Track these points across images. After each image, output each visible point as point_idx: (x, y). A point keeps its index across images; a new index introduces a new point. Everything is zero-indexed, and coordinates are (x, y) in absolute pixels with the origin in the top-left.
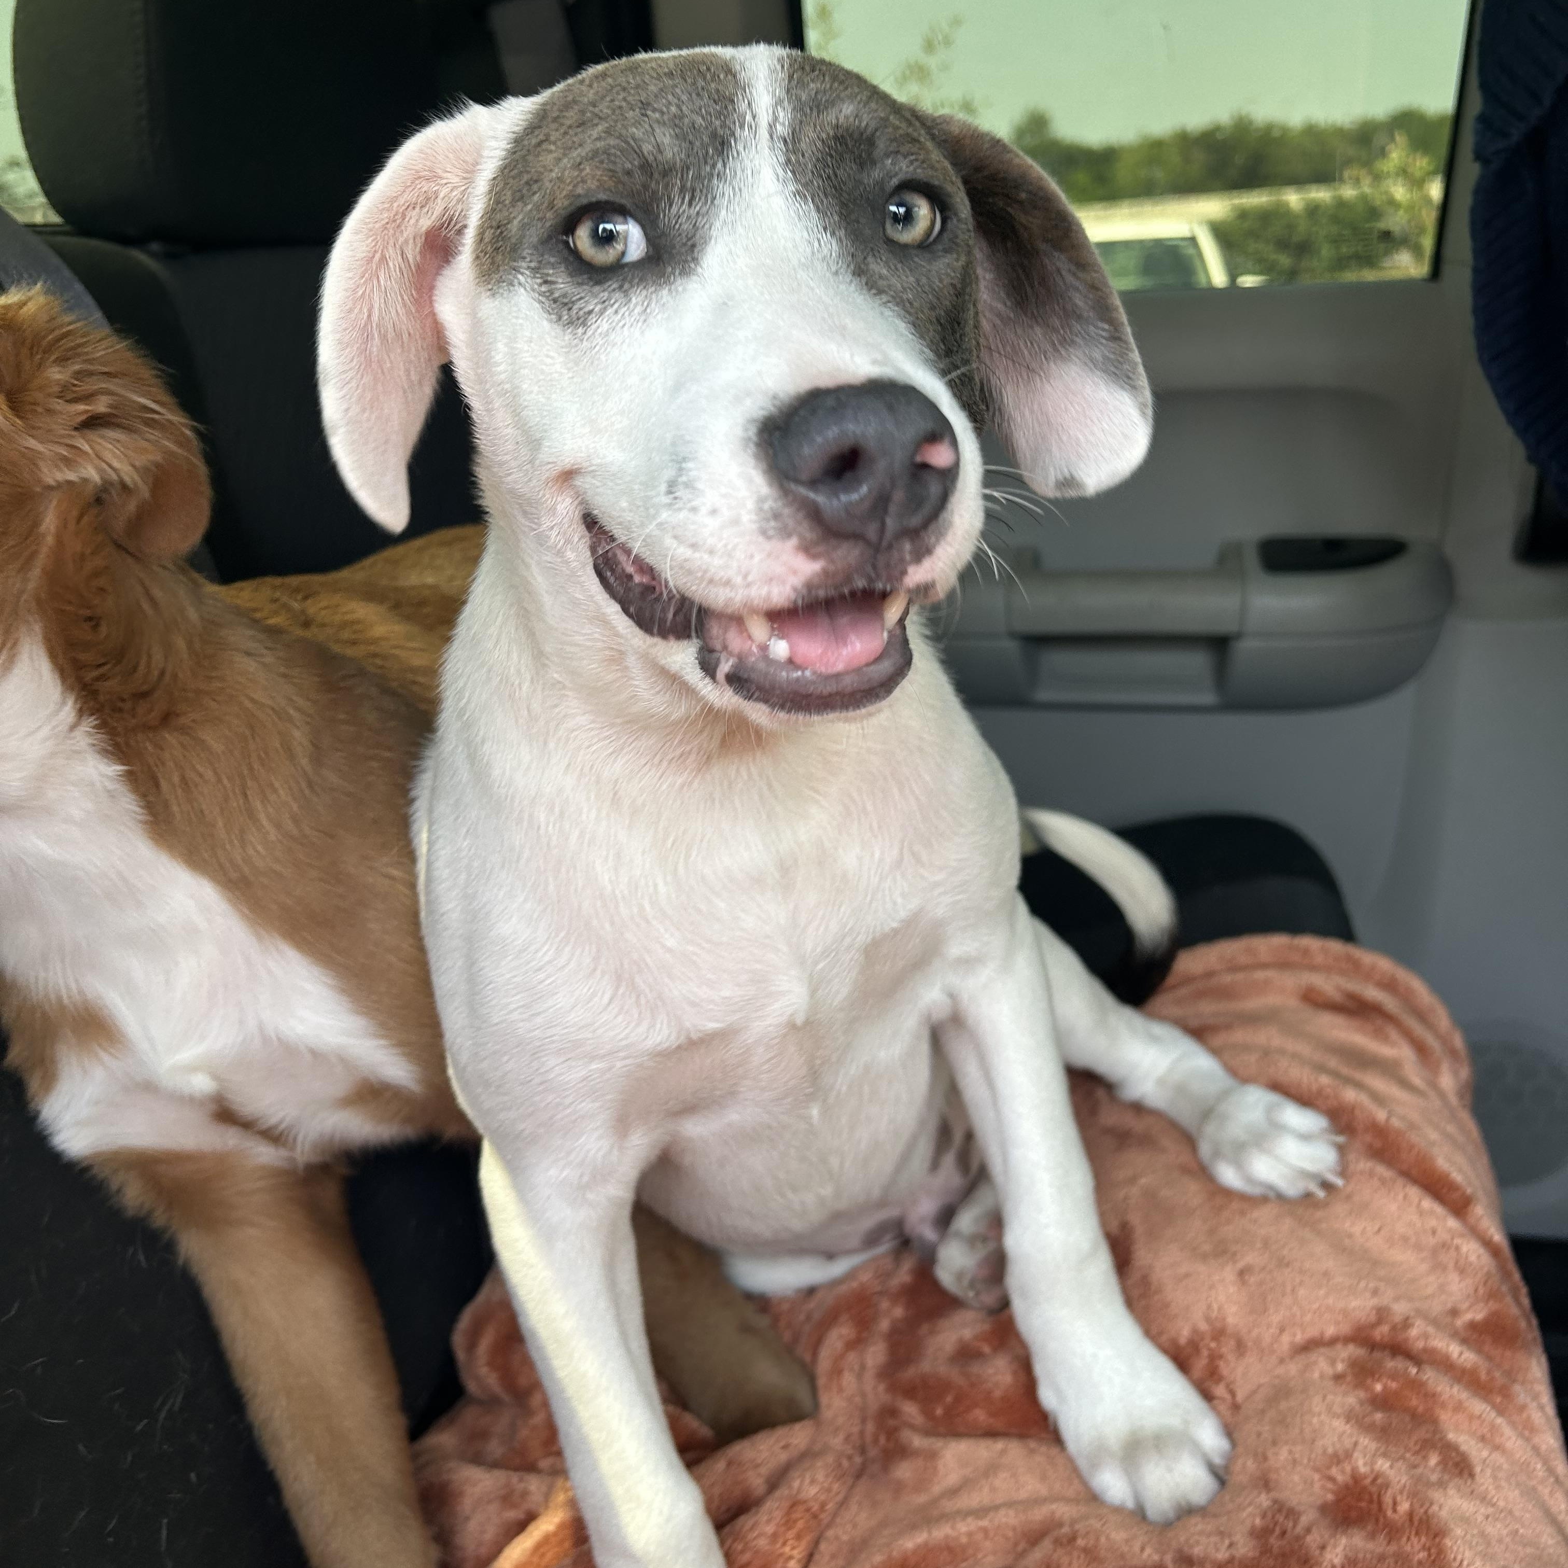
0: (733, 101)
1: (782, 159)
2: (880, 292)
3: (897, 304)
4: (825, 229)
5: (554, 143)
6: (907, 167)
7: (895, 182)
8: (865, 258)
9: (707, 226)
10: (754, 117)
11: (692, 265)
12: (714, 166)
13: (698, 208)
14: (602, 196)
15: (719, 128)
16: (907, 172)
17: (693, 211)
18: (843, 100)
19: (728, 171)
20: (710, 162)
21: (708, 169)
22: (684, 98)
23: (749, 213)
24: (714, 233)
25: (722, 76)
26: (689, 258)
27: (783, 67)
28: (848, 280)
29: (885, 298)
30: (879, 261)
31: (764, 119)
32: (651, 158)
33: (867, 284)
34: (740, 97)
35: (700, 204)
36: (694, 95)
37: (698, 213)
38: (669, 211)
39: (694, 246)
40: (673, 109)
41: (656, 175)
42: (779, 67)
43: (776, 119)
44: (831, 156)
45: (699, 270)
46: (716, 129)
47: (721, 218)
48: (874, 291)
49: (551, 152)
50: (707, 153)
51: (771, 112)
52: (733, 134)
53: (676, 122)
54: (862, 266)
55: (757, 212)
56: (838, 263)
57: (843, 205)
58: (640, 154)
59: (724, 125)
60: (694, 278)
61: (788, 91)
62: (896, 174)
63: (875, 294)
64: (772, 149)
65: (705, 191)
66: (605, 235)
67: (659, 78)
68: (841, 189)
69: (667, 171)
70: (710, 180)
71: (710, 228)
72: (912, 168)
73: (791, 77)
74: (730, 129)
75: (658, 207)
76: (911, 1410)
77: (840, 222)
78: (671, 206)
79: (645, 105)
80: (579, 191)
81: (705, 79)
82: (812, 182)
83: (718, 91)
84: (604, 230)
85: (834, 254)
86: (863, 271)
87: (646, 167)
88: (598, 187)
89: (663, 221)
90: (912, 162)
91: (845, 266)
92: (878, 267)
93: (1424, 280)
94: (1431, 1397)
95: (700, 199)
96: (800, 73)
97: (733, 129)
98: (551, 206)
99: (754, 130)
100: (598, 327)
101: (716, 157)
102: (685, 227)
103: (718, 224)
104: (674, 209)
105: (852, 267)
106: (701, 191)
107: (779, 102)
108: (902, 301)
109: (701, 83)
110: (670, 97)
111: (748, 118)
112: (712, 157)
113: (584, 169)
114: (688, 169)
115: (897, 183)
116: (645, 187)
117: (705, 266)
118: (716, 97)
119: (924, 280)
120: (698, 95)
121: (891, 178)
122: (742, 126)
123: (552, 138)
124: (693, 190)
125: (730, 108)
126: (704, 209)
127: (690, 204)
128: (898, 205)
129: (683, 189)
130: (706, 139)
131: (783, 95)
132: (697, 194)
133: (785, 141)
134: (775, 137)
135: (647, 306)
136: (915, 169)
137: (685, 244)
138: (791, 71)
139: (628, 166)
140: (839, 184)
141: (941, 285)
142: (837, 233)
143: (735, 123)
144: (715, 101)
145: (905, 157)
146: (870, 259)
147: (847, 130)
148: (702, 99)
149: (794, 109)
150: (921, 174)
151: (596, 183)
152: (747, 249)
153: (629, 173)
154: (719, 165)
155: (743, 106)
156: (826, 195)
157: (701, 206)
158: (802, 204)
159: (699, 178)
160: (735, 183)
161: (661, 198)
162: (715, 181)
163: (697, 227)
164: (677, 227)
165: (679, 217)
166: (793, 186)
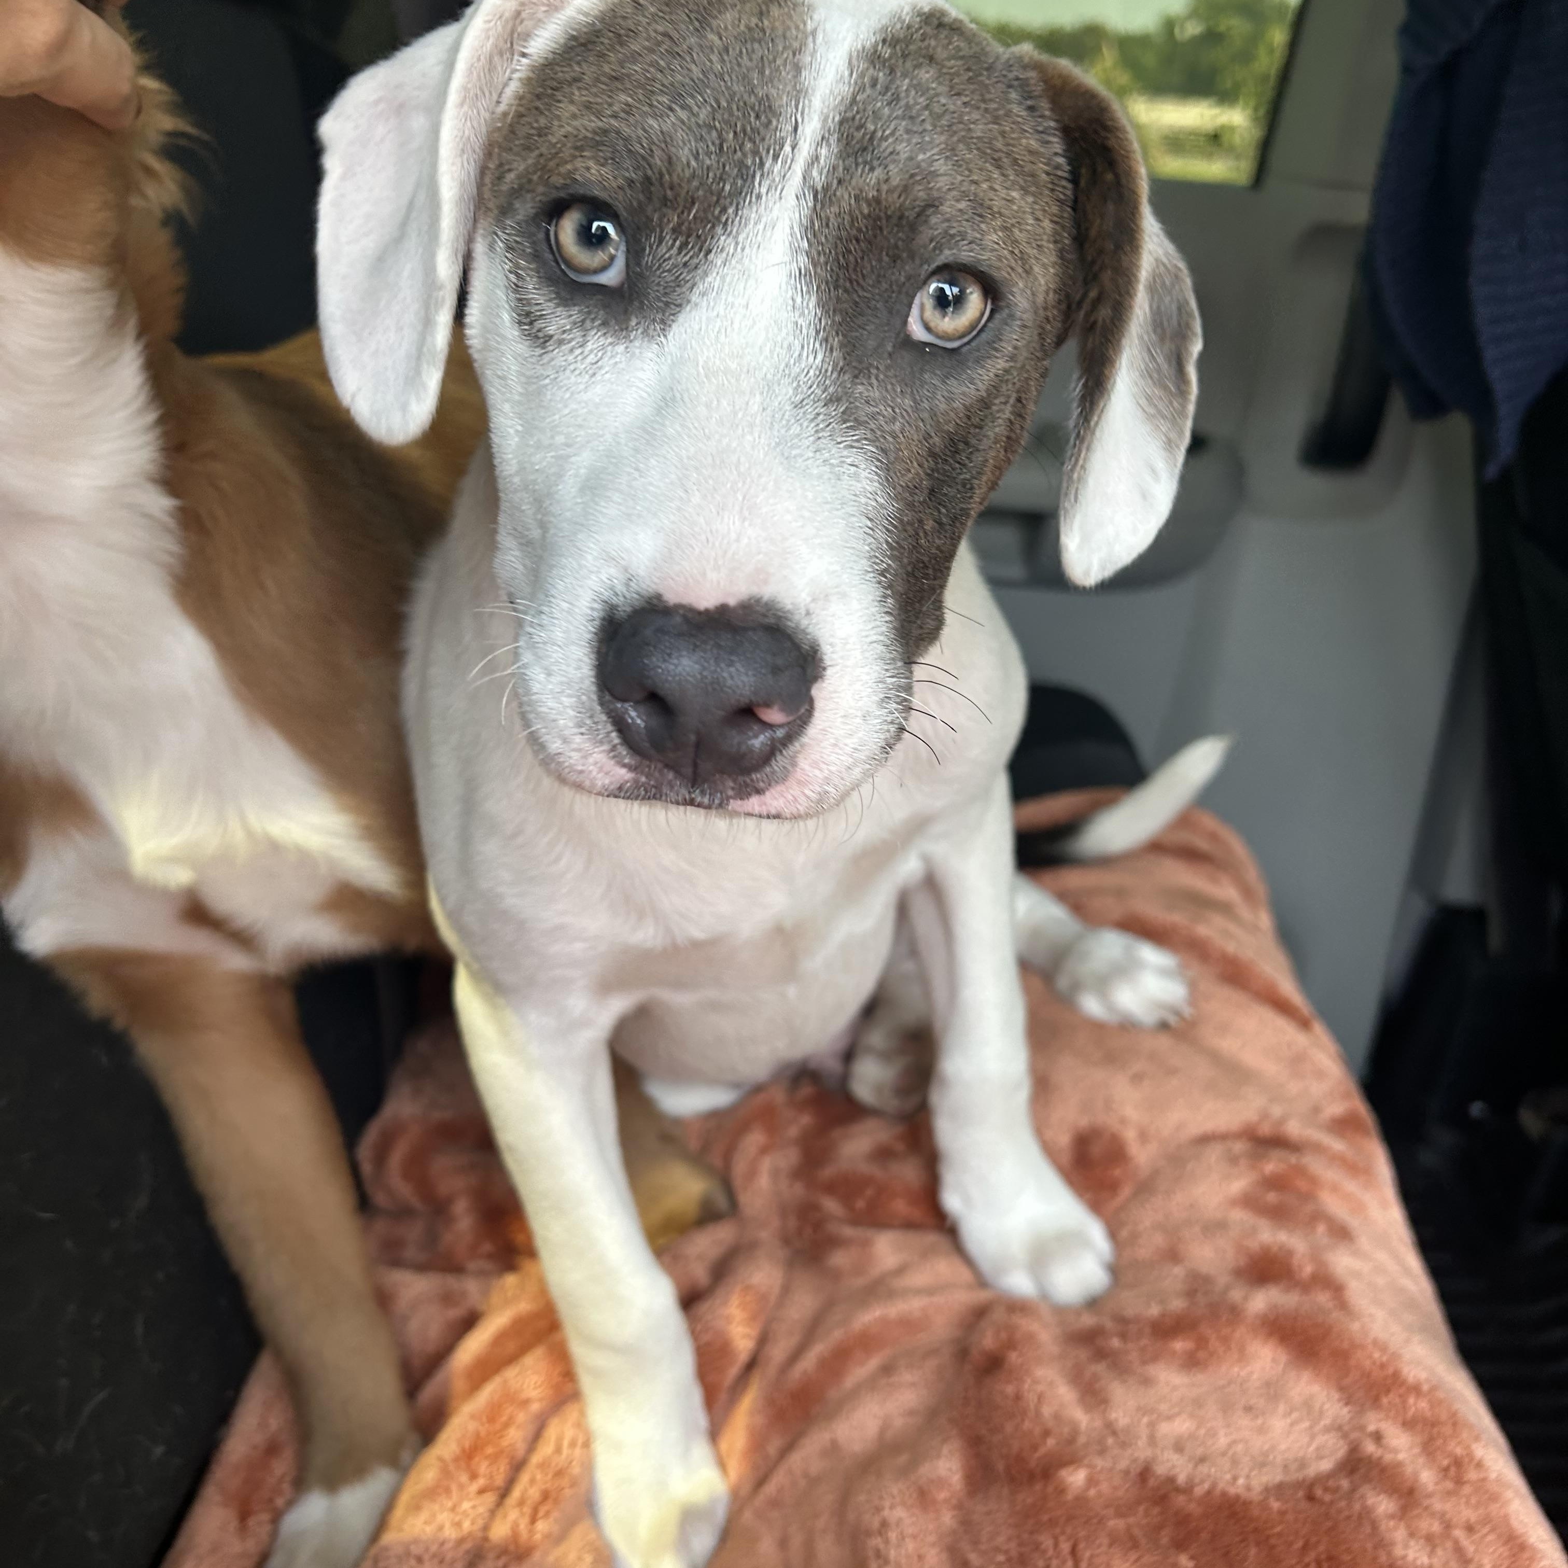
0: (778, 117)
1: (805, 220)
2: (858, 424)
3: (874, 441)
4: (817, 332)
9: (689, 285)
11: (657, 328)
13: (687, 258)
14: (600, 194)
15: (748, 154)
24: (694, 295)
26: (658, 318)
28: (812, 415)
29: (861, 433)
30: (874, 380)
31: (804, 153)
32: (656, 175)
33: (844, 412)
34: (789, 113)
37: (685, 264)
38: (657, 249)
39: (667, 305)
41: (655, 200)
43: (817, 158)
44: (858, 240)
45: (662, 339)
46: (745, 154)
48: (850, 423)
51: (814, 146)
52: (762, 164)
54: (848, 387)
55: (751, 284)
56: (810, 387)
58: (648, 161)
59: (756, 151)
60: (652, 346)
61: (842, 121)
63: (849, 427)
64: (799, 201)
69: (668, 200)
71: (692, 288)
73: (853, 98)
75: (649, 239)
76: (831, 1205)
77: (840, 325)
78: (660, 242)
80: (580, 174)
82: (825, 262)
83: (765, 97)
85: (812, 373)
86: (845, 395)
87: (647, 183)
89: (647, 259)
91: (822, 388)
92: (868, 389)
94: (1314, 1181)
95: (692, 248)
97: (764, 160)
100: (553, 359)
101: (731, 197)
103: (701, 290)
104: (663, 249)
105: (832, 389)
107: (827, 138)
108: (884, 436)
111: (787, 148)
112: (727, 196)
114: (693, 203)
116: (641, 208)
117: (670, 336)
119: (926, 404)
122: (776, 157)
125: (771, 127)
126: (696, 261)
127: (680, 250)
131: (835, 124)
132: (692, 240)
133: (816, 197)
134: (807, 184)
135: (601, 358)
139: (630, 173)
141: (948, 408)
143: (768, 152)
149: (840, 152)
153: (628, 183)
155: (788, 128)
156: (837, 286)
157: (691, 258)
158: (804, 289)
159: (701, 220)
160: (741, 239)
161: (653, 230)
162: (719, 230)
163: (678, 282)
164: (658, 272)
165: (664, 261)
166: (803, 260)
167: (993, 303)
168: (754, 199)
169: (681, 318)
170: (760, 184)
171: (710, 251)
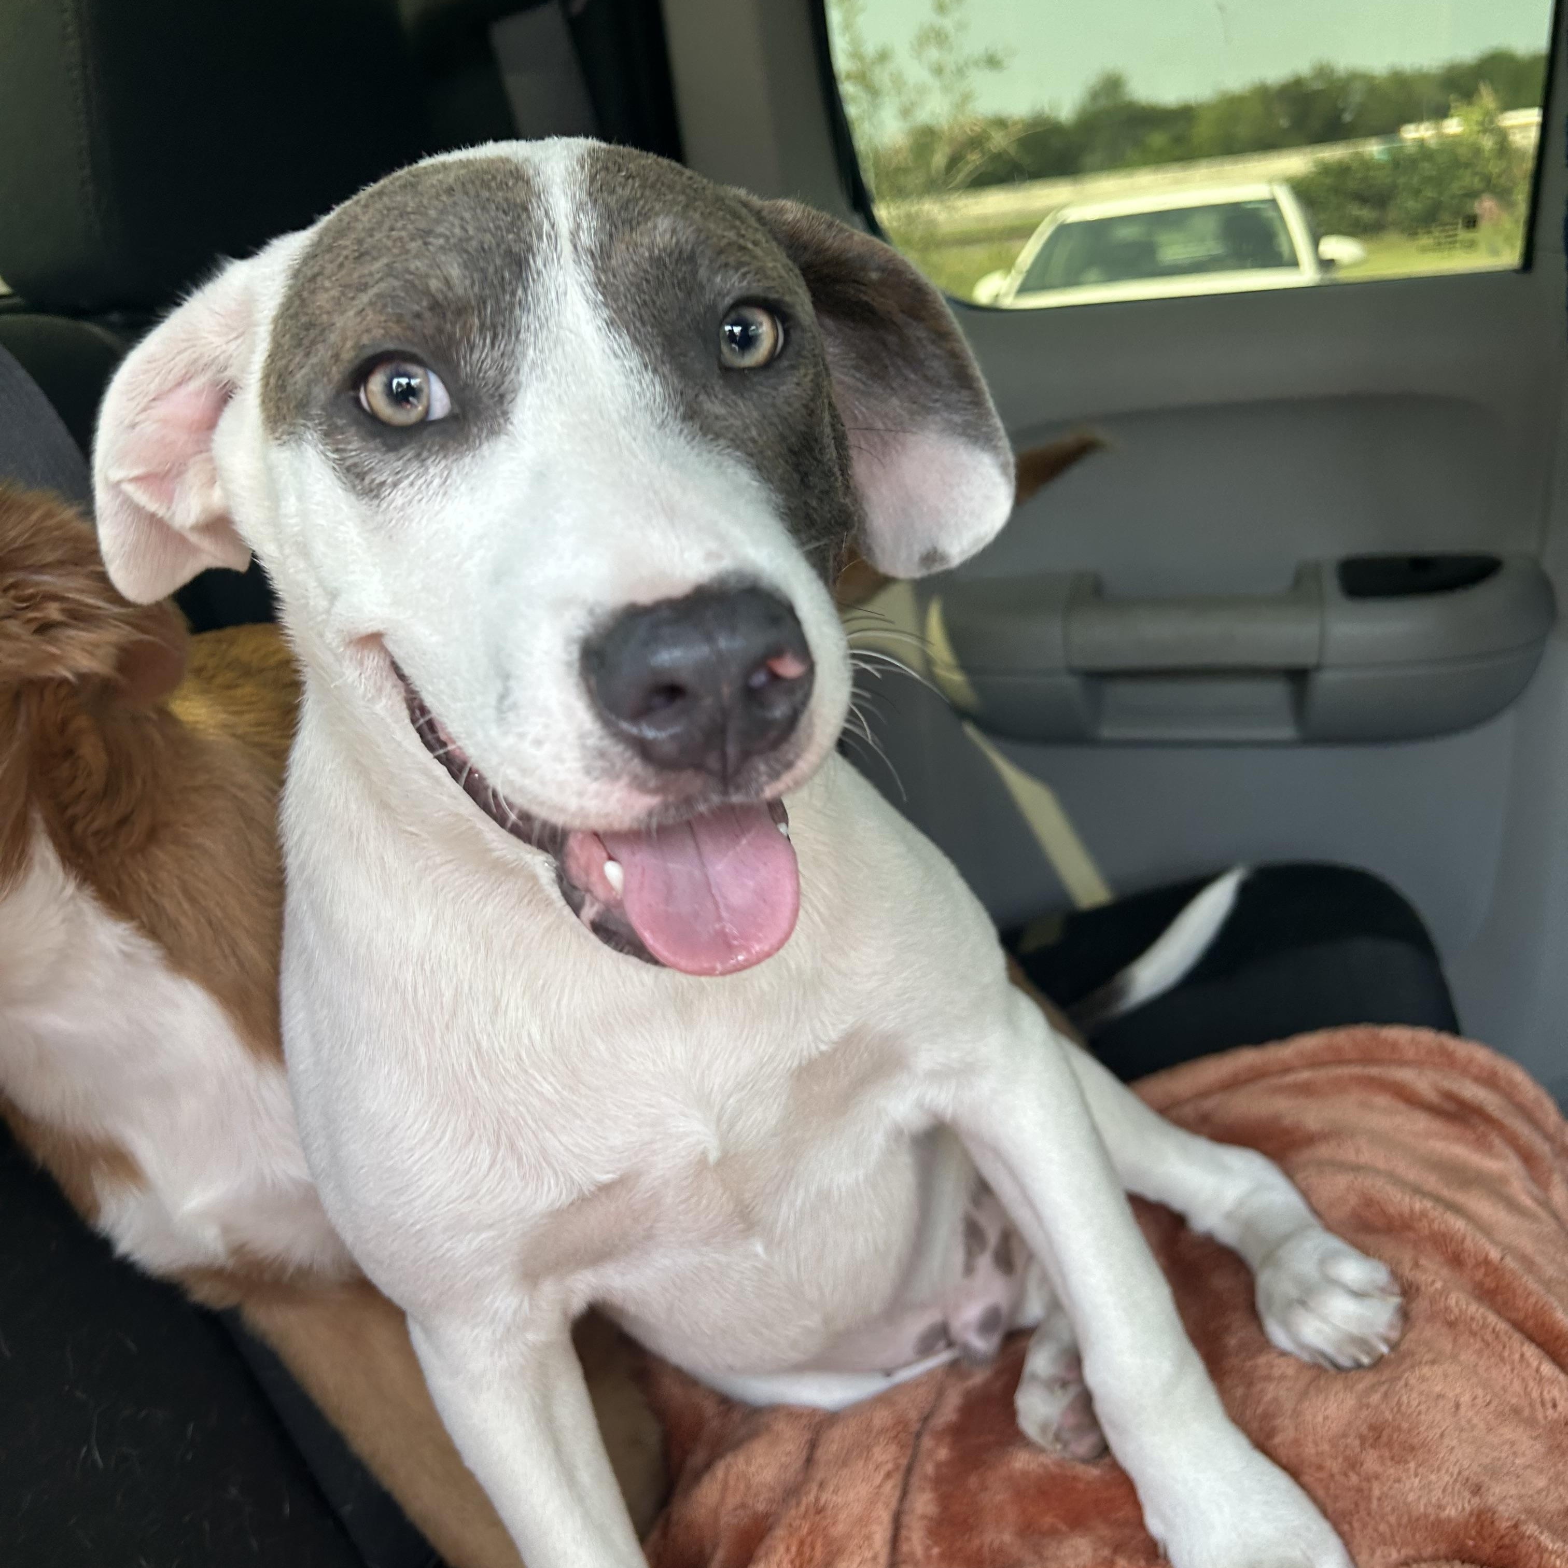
0: (526, 209)
1: (591, 278)
2: (717, 436)
3: (738, 448)
4: (646, 366)
5: (329, 278)
6: (740, 282)
7: (728, 301)
8: (697, 396)
9: (514, 370)
10: (553, 226)
11: (502, 421)
12: (513, 294)
13: (502, 349)
14: (390, 346)
15: (513, 244)
16: (740, 289)
17: (497, 354)
18: (657, 214)
19: (530, 298)
20: (508, 288)
21: (508, 297)
22: (467, 215)
23: (560, 351)
24: (523, 378)
25: (510, 183)
26: (498, 413)
27: (583, 167)
28: (677, 430)
29: (722, 442)
30: (713, 398)
31: (564, 226)
32: (440, 297)
33: (701, 428)
34: (535, 205)
35: (503, 342)
36: (479, 211)
37: (503, 355)
38: (470, 357)
39: (502, 397)
40: (457, 231)
41: (449, 315)
42: (578, 169)
44: (648, 281)
45: (510, 427)
46: (509, 246)
47: (529, 358)
48: (710, 436)
49: (326, 290)
50: (503, 278)
51: (571, 219)
52: (530, 249)
53: (460, 247)
54: (695, 406)
55: (568, 348)
56: (663, 410)
57: (665, 336)
58: (427, 292)
59: (519, 239)
60: (504, 438)
61: (590, 194)
62: (728, 293)
63: (712, 440)
64: (577, 262)
65: (507, 325)
66: (400, 390)
67: (438, 196)
68: (662, 319)
69: (462, 311)
70: (511, 312)
71: (517, 372)
72: (745, 283)
73: (593, 179)
74: (525, 242)
75: (457, 354)
77: (662, 355)
78: (471, 350)
79: (425, 234)
80: (365, 340)
81: (489, 189)
82: (626, 308)
83: (506, 200)
84: (399, 385)
85: (658, 400)
86: (695, 412)
87: (435, 306)
88: (384, 336)
89: (465, 370)
90: (744, 275)
91: (672, 411)
92: (713, 407)
93: (1516, 271)
95: (503, 336)
96: (603, 174)
97: (529, 242)
98: (336, 357)
99: (554, 239)
101: (514, 283)
102: (491, 373)
103: (525, 368)
104: (476, 356)
105: (682, 409)
106: (503, 326)
107: (580, 208)
108: (743, 442)
109: (485, 194)
110: (451, 218)
111: (546, 227)
112: (510, 283)
113: (367, 315)
114: (485, 303)
115: (731, 301)
116: (440, 330)
117: (515, 421)
118: (505, 206)
119: (770, 411)
120: (484, 208)
121: (724, 297)
122: (540, 237)
123: (327, 272)
124: (494, 327)
125: (524, 216)
126: (510, 348)
127: (492, 345)
128: (732, 325)
129: (482, 326)
130: (498, 262)
131: (585, 198)
132: (500, 331)
133: (592, 255)
134: (579, 248)
135: (448, 477)
136: (749, 283)
137: (492, 396)
138: (594, 171)
139: (416, 308)
140: (659, 312)
141: (790, 410)
142: (660, 370)
143: (531, 235)
144: (504, 212)
145: (737, 269)
146: (703, 397)
147: (665, 249)
148: (488, 212)
149: (600, 216)
150: (757, 288)
151: (382, 331)
152: (560, 400)
153: (418, 316)
154: (520, 292)
155: (538, 214)
156: (644, 324)
157: (505, 345)
158: (617, 336)
159: (498, 311)
160: (539, 312)
161: (460, 342)
162: (517, 312)
163: (503, 373)
164: (481, 375)
165: (483, 362)
166: (605, 313)
167: (783, 323)
168: (535, 276)
169: (519, 400)
170: (535, 262)
171: (518, 333)
